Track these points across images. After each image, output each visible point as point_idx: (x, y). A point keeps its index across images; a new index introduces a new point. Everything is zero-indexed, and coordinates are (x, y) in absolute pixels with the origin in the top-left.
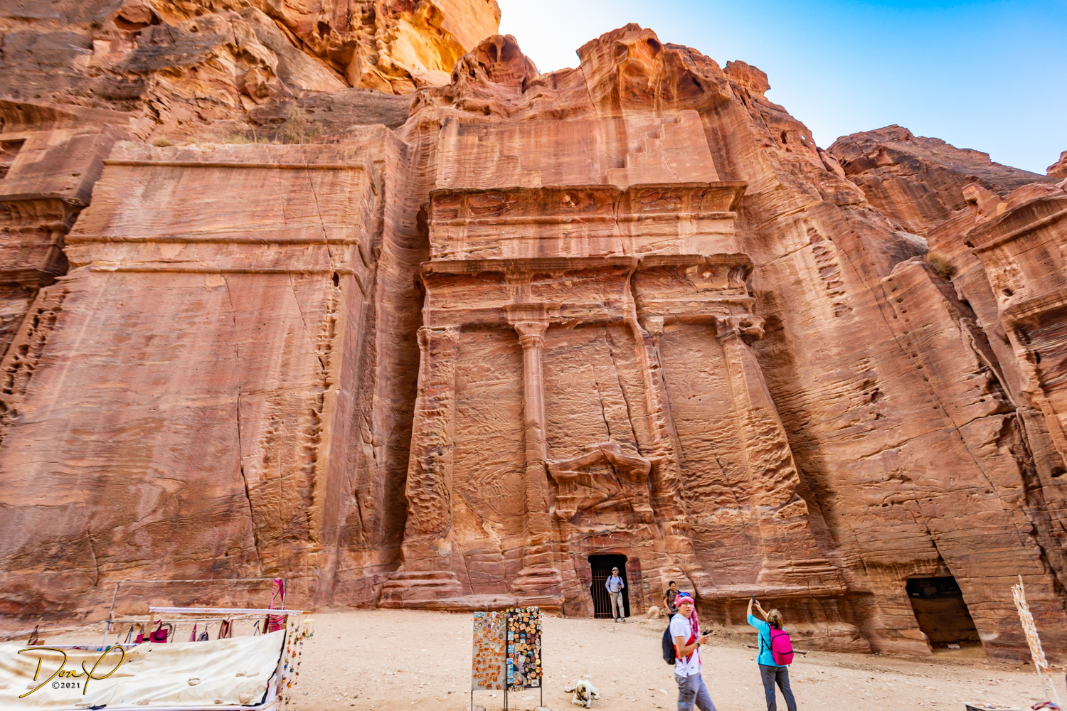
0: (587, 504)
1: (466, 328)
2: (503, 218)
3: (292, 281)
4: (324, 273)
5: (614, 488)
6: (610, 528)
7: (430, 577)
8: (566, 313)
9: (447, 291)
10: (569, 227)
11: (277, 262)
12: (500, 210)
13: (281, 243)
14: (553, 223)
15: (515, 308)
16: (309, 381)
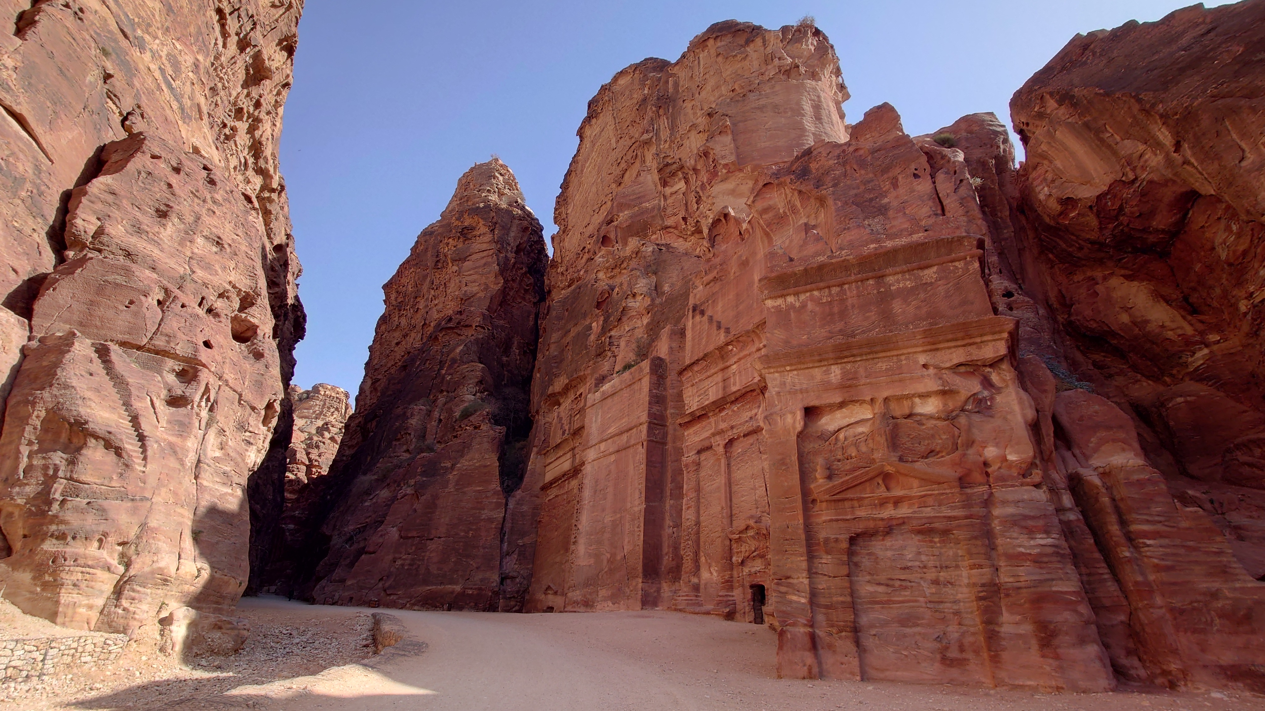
0: (747, 554)
1: (699, 452)
2: (709, 373)
3: (631, 450)
4: (638, 443)
5: (757, 544)
6: (758, 569)
7: (687, 596)
8: (735, 431)
9: (691, 430)
10: (734, 367)
11: (627, 442)
12: (707, 368)
13: (628, 431)
14: (727, 367)
15: (714, 435)
16: (637, 503)
